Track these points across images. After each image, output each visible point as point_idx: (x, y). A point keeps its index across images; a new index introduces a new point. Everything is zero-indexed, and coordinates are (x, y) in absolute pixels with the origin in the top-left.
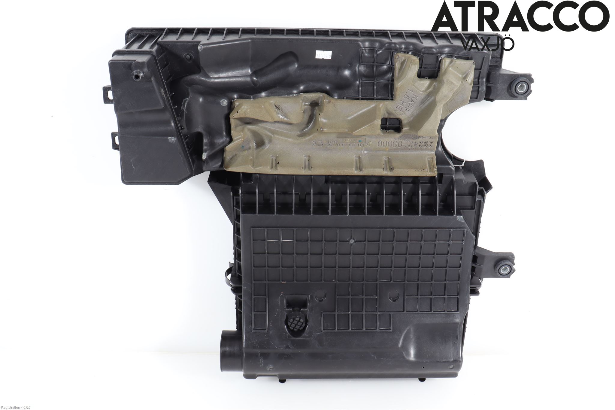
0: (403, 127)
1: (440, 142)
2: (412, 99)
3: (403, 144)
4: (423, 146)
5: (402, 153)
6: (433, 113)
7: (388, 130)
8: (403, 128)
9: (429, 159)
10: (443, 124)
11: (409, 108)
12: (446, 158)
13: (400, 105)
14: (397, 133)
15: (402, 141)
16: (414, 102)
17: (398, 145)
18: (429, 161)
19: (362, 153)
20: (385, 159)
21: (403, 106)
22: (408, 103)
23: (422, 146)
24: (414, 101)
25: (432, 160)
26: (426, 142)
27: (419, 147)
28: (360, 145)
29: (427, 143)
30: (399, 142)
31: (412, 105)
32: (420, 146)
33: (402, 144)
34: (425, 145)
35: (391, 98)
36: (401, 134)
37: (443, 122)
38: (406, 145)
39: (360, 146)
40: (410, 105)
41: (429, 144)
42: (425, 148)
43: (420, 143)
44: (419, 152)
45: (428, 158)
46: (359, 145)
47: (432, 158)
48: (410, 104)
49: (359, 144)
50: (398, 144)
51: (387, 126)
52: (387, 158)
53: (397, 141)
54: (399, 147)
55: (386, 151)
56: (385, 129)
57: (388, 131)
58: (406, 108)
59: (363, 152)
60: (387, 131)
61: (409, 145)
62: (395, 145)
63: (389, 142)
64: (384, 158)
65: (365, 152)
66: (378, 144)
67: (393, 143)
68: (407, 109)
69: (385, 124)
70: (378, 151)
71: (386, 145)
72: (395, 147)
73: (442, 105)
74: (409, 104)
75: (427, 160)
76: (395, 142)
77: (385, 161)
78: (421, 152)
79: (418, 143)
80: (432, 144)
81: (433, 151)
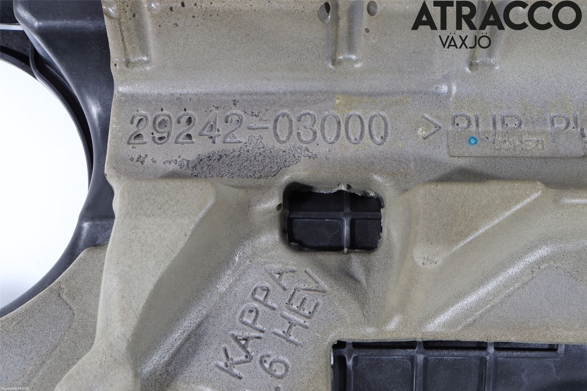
0: (278, 213)
1: (97, 146)
2: (248, 355)
3: (271, 126)
4: (174, 121)
5: (271, 87)
6: (142, 304)
7: (340, 192)
8: (279, 207)
9: (145, 58)
10: (86, 225)
11: (256, 305)
12: (61, 61)
13: (301, 320)
14: (301, 182)
15: (277, 145)
16: (236, 339)
17: (291, 121)
18: (145, 51)
19: (458, 86)
20: (354, 57)
21: (286, 313)
22: (262, 331)
23: (179, 122)
24: (233, 343)
25: (126, 55)
26: (161, 138)
27: (190, 112)
28: (469, 123)
29: (157, 136)
30: (288, 138)
31: (244, 323)
32: (189, 120)
33: (275, 128)
34: (163, 123)
35: (344, 352)
36: (286, 178)
37: (84, 233)
38: (255, 123)
39: (471, 115)
40: (250, 321)
41: (146, 131)
42: (165, 112)
43: (189, 136)
44: (191, 91)
45: (147, 63)
46: (474, 123)
47: (128, 63)
48: (252, 327)
49: (477, 125)
50: (294, 129)
51: (348, 210)
52: (340, 62)
53: (299, 144)
54: (286, 111)
55: (344, 93)
56: (354, 194)
57: (343, 188)
58: (267, 306)
59: (454, 88)
60: (349, 187)
61: (240, 121)
62: (308, 122)
63: (338, 136)
64: (356, 62)
65: (444, 89)
66: (386, 125)
67: (319, 134)
68: (261, 298)
69: (357, 221)
70: (381, 95)
71: (347, 123)
72: (304, 112)
73: (99, 343)
74: (259, 326)
75: (153, 52)
76: (310, 138)
77: (351, 49)
78: (179, 91)
79: (200, 135)
80: (133, 129)
81: (124, 95)
